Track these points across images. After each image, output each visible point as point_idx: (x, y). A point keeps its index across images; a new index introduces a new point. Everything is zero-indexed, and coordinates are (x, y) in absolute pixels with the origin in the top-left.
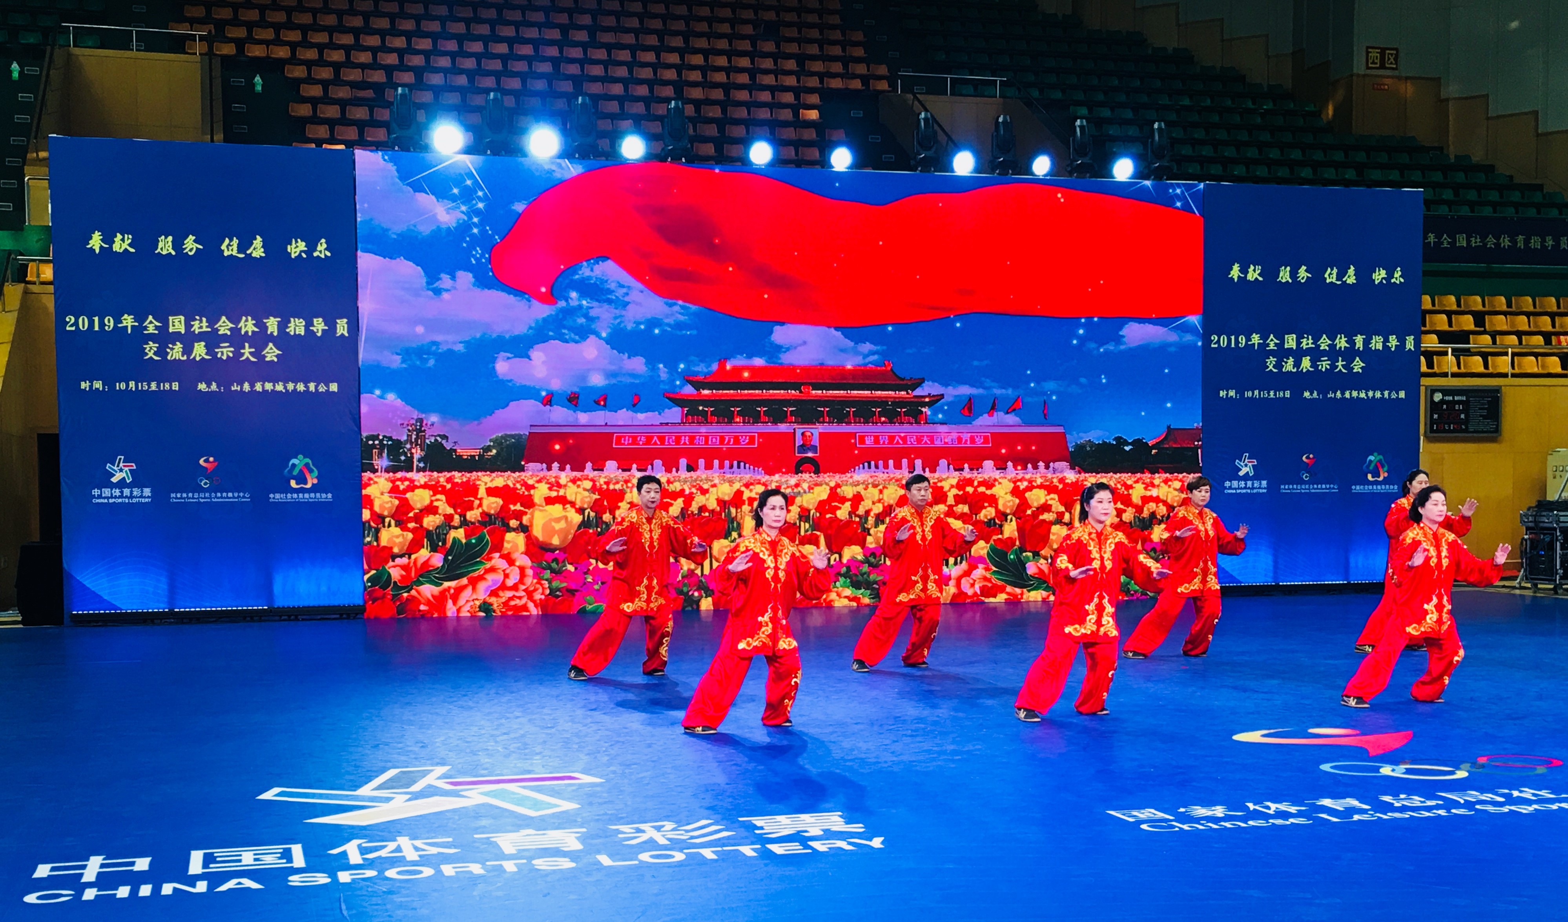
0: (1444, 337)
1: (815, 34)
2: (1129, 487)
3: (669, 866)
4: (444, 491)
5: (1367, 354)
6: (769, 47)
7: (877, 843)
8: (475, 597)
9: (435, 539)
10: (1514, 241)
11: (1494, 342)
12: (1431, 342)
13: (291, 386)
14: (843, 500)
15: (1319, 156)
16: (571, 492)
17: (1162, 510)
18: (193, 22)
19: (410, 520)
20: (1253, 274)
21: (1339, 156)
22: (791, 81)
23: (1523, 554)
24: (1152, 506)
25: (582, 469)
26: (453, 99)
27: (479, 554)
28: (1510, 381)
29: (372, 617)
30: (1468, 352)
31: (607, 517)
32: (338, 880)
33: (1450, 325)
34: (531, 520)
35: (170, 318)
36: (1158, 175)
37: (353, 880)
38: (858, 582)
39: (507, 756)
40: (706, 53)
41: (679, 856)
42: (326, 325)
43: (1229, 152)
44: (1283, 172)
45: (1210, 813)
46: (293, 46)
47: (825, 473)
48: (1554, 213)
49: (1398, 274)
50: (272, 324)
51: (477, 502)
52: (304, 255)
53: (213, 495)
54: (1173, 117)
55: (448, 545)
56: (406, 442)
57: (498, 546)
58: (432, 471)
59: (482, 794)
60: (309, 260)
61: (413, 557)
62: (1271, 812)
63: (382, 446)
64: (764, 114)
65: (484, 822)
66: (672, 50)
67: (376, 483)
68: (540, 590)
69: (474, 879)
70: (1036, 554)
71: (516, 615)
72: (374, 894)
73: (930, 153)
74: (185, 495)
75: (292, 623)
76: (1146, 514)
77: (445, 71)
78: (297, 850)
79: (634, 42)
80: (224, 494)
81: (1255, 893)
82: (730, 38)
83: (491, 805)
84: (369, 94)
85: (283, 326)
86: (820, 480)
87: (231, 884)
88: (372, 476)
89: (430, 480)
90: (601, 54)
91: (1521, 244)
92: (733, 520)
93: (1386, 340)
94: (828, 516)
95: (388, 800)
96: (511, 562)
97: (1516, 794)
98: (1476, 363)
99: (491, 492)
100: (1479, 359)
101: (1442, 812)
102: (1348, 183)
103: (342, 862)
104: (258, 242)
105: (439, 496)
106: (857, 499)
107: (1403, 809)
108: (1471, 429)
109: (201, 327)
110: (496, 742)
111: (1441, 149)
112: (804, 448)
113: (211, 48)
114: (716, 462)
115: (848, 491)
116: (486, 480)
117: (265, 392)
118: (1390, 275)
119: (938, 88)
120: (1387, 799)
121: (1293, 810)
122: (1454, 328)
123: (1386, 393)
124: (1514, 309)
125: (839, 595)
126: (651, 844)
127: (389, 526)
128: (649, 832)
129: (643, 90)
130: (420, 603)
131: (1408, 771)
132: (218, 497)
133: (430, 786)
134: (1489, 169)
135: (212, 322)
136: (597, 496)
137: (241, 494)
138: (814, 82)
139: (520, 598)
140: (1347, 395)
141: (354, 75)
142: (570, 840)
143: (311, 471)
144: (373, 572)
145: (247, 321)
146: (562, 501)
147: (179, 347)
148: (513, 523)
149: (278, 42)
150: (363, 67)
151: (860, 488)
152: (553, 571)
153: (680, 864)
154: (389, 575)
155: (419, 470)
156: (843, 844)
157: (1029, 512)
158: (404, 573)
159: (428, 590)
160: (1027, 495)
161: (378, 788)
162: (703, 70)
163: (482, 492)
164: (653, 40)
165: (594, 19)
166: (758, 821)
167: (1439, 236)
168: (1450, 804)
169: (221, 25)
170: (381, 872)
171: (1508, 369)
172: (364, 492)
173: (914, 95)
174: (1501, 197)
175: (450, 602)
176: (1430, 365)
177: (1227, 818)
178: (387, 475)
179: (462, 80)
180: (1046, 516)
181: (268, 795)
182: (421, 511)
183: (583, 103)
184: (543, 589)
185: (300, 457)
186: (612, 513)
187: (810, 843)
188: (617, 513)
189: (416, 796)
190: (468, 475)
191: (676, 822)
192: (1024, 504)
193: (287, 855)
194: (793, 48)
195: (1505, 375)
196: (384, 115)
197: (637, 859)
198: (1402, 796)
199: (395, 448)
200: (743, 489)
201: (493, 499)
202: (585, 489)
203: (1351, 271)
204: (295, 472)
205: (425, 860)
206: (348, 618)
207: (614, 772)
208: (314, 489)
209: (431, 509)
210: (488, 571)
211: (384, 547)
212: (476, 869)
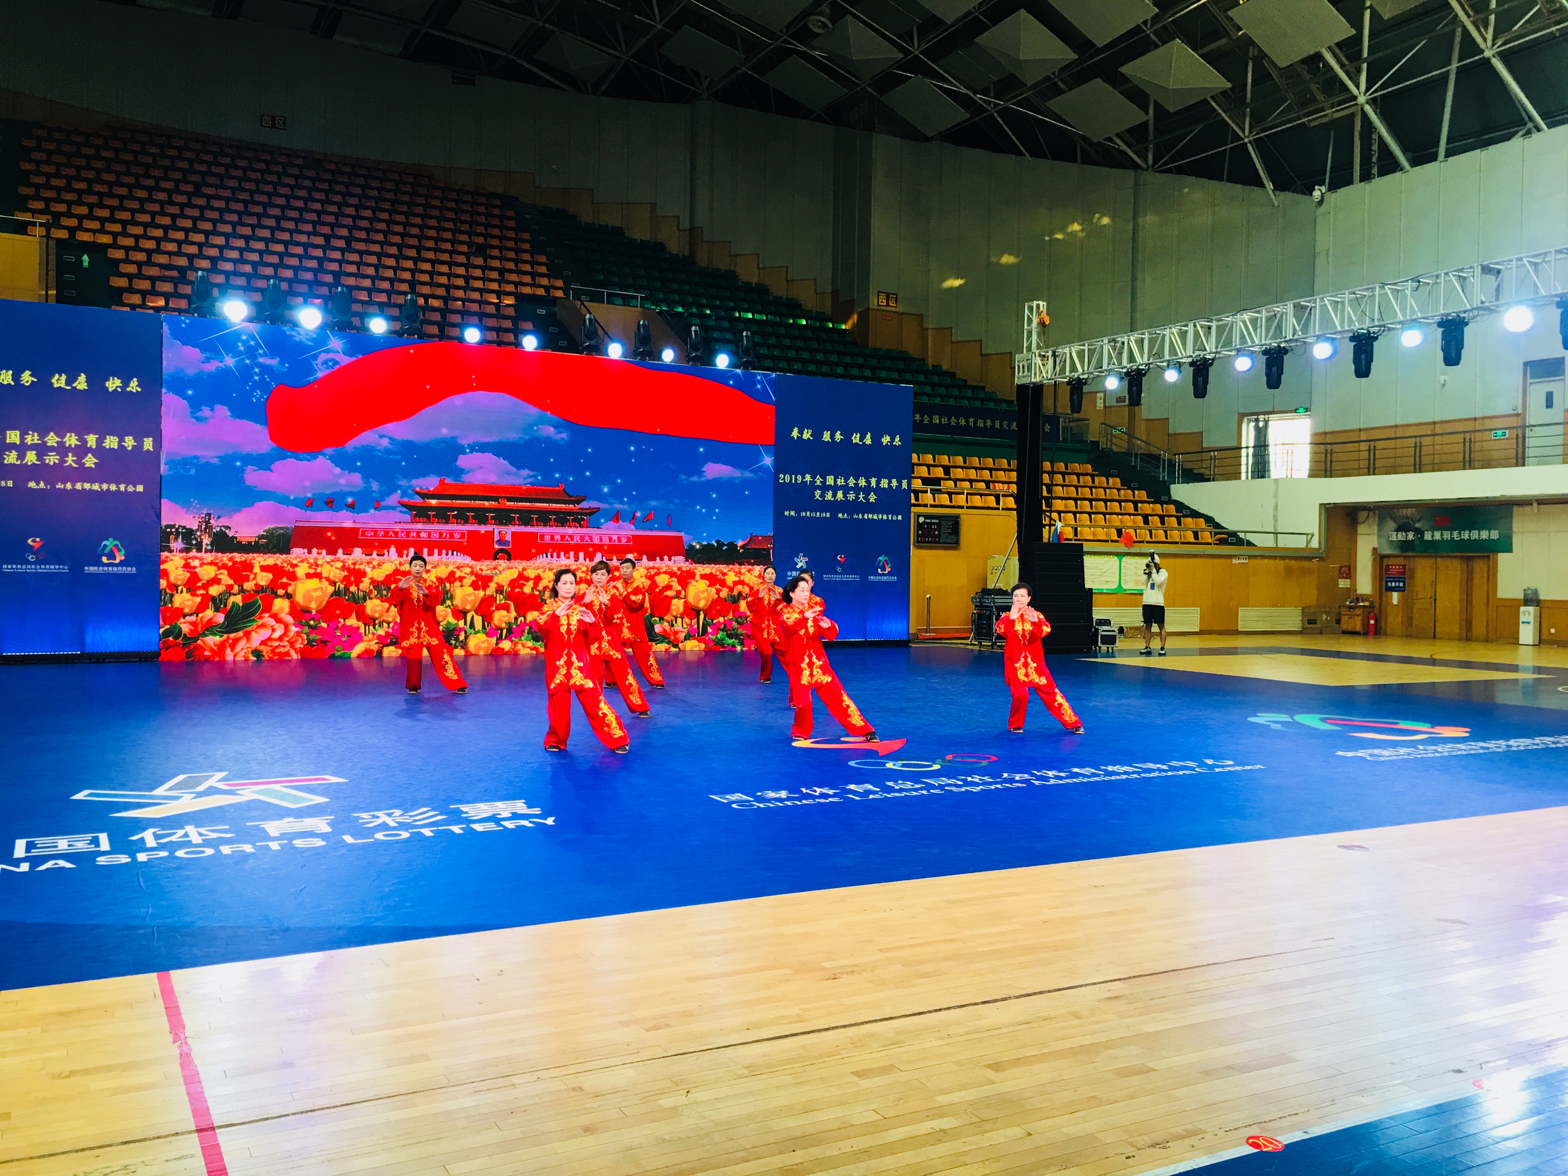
0: (926, 481)
1: (512, 255)
2: (724, 574)
3: (397, 842)
4: (224, 567)
5: (878, 490)
6: (479, 261)
7: (550, 821)
8: (248, 645)
9: (218, 603)
10: (967, 421)
11: (956, 486)
12: (917, 484)
13: (105, 487)
14: (527, 579)
15: (847, 359)
16: (325, 571)
17: (746, 590)
18: (34, 212)
19: (199, 588)
20: (807, 435)
21: (861, 361)
22: (494, 286)
23: (973, 622)
24: (740, 587)
25: (335, 553)
26: (241, 281)
27: (253, 614)
28: (965, 510)
29: (165, 660)
30: (940, 491)
31: (353, 588)
32: (137, 860)
33: (929, 473)
34: (294, 591)
35: (8, 432)
36: (746, 366)
37: (149, 859)
38: (537, 637)
39: (272, 764)
40: (433, 262)
41: (405, 835)
42: (135, 441)
43: (791, 354)
44: (826, 369)
45: (777, 796)
46: (115, 235)
47: (515, 559)
48: (991, 405)
49: (897, 439)
50: (91, 440)
51: (252, 576)
52: (119, 390)
53: (38, 567)
54: (755, 328)
55: (228, 607)
56: (197, 530)
57: (268, 608)
58: (217, 551)
59: (253, 792)
60: (122, 395)
61: (200, 615)
62: (817, 794)
63: (178, 533)
64: (475, 307)
65: (254, 813)
66: (408, 258)
67: (171, 560)
68: (300, 641)
69: (246, 856)
70: (661, 619)
71: (282, 659)
72: (168, 870)
73: (593, 342)
74: (14, 566)
75: (100, 665)
76: (735, 592)
77: (234, 261)
78: (103, 838)
79: (380, 250)
80: (47, 567)
81: (806, 849)
82: (451, 253)
83: (259, 801)
84: (175, 274)
85: (100, 441)
86: (511, 565)
87: (49, 865)
88: (169, 555)
89: (216, 559)
90: (355, 257)
91: (972, 424)
92: (448, 592)
93: (890, 482)
94: (517, 590)
95: (177, 798)
96: (278, 620)
97: (969, 779)
98: (944, 499)
99: (264, 568)
100: (946, 496)
101: (925, 792)
102: (866, 379)
103: (141, 846)
104: (82, 378)
105: (222, 571)
106: (538, 579)
107: (901, 790)
108: (942, 541)
109: (33, 440)
110: (264, 754)
111: (923, 360)
112: (501, 541)
113: (48, 232)
114: (436, 551)
115: (531, 573)
116: (259, 560)
117: (84, 490)
118: (893, 440)
119: (597, 298)
120: (891, 784)
121: (831, 792)
122: (931, 476)
123: (890, 516)
124: (967, 465)
125: (523, 646)
126: (384, 827)
127: (182, 592)
128: (383, 817)
129: (386, 285)
130: (204, 650)
131: (903, 765)
132: (42, 569)
133: (211, 787)
134: (953, 375)
135: (42, 436)
136: (345, 573)
137: (61, 567)
138: (510, 288)
139: (284, 647)
140: (866, 517)
141: (163, 259)
142: (322, 825)
143: (120, 550)
144: (168, 626)
145: (71, 436)
146: (318, 576)
147: (14, 454)
148: (281, 592)
149: (102, 231)
150: (170, 254)
151: (540, 572)
152: (310, 627)
153: (406, 841)
154: (180, 629)
155: (207, 551)
156: (525, 823)
157: (657, 590)
158: (192, 627)
159: (213, 640)
160: (656, 578)
161: (170, 789)
162: (431, 274)
163: (257, 569)
164: (394, 250)
165: (350, 232)
166: (464, 808)
167: (922, 416)
168: (929, 787)
169: (57, 216)
170: (172, 853)
171: (964, 503)
172: (162, 567)
173: (581, 301)
174: (960, 393)
175: (228, 650)
176: (917, 499)
177: (788, 799)
178: (181, 555)
179: (248, 269)
180: (669, 593)
181: (80, 796)
182: (208, 582)
183: (342, 292)
184: (303, 640)
185: (111, 539)
186: (357, 585)
187: (502, 823)
188: (361, 585)
189: (200, 795)
190: (246, 556)
191: (403, 810)
192: (654, 584)
193: (95, 841)
194: (496, 264)
195: (962, 507)
196: (187, 290)
197: (373, 837)
198: (900, 782)
199: (188, 534)
200: (455, 570)
201: (265, 574)
202: (336, 568)
203: (869, 436)
204: (106, 551)
205: (207, 843)
206: (146, 661)
207: (356, 775)
208: (122, 564)
209: (215, 581)
210: (259, 627)
211: (177, 608)
212: (248, 848)
